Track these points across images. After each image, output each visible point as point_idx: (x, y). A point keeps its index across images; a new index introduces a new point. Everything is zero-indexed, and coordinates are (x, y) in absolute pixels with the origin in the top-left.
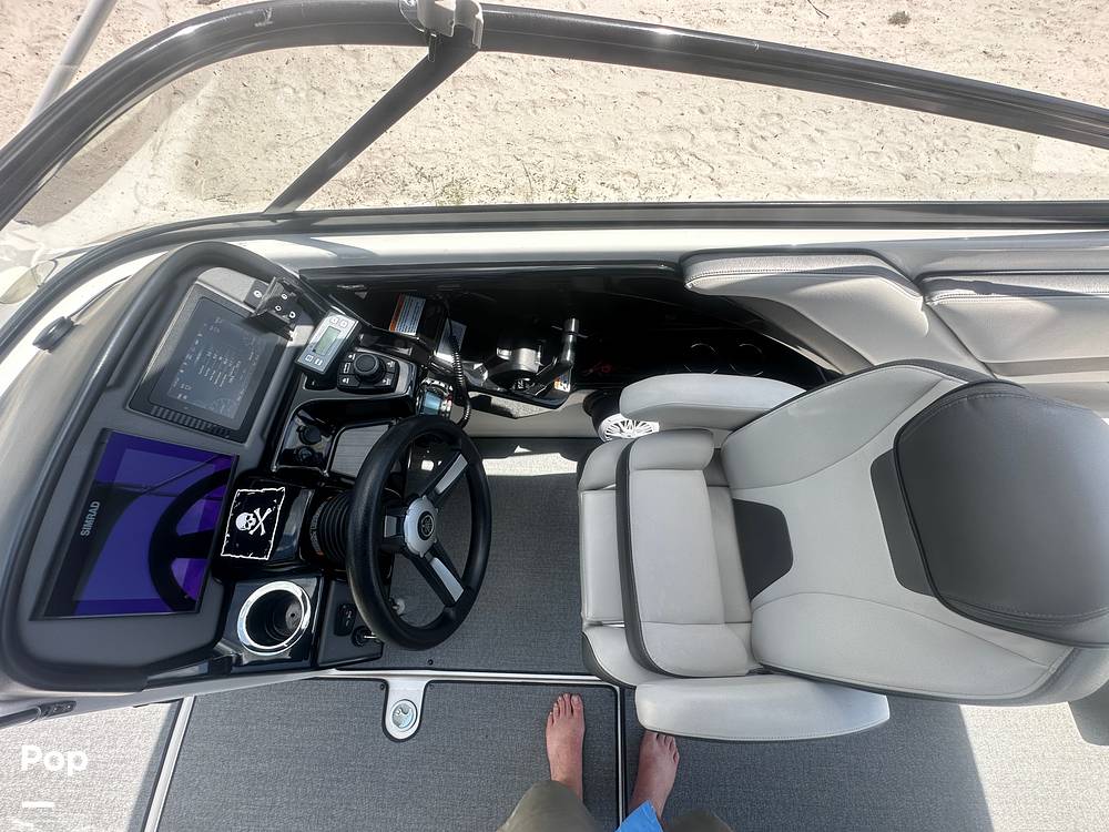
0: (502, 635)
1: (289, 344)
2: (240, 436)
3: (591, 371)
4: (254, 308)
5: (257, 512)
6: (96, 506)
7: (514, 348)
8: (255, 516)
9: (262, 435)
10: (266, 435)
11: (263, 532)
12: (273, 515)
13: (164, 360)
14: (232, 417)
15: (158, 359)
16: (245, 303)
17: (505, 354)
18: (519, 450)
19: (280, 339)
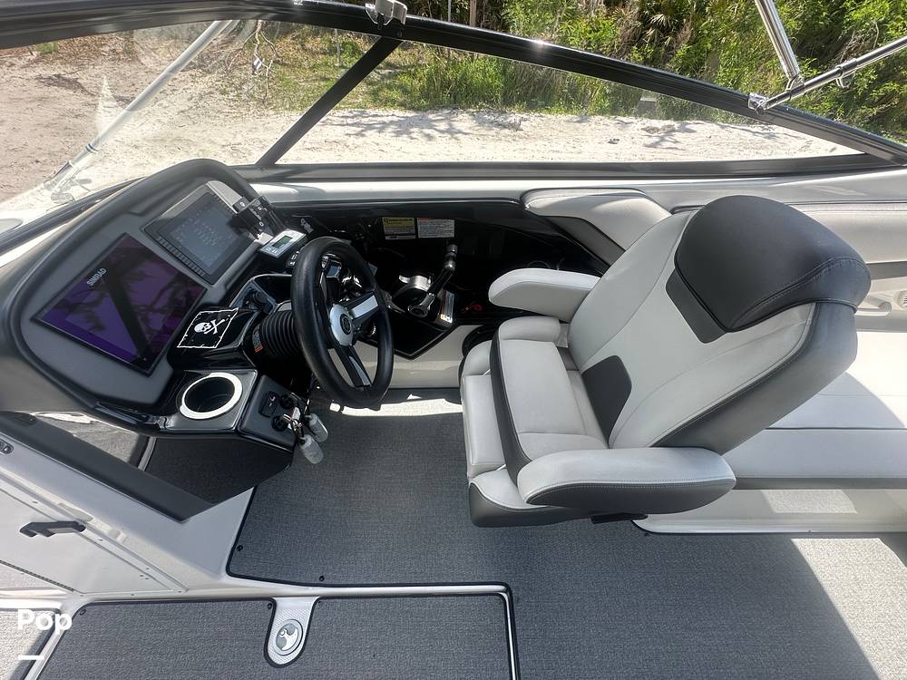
0: (393, 549)
1: (256, 240)
2: (212, 280)
3: (467, 309)
4: (237, 211)
5: (213, 322)
6: (103, 272)
7: (411, 275)
8: (211, 324)
9: (226, 285)
10: (228, 287)
11: (216, 332)
12: (226, 323)
13: (174, 215)
14: (209, 265)
15: (171, 212)
16: (234, 206)
17: (405, 280)
18: (411, 397)
19: (251, 236)
